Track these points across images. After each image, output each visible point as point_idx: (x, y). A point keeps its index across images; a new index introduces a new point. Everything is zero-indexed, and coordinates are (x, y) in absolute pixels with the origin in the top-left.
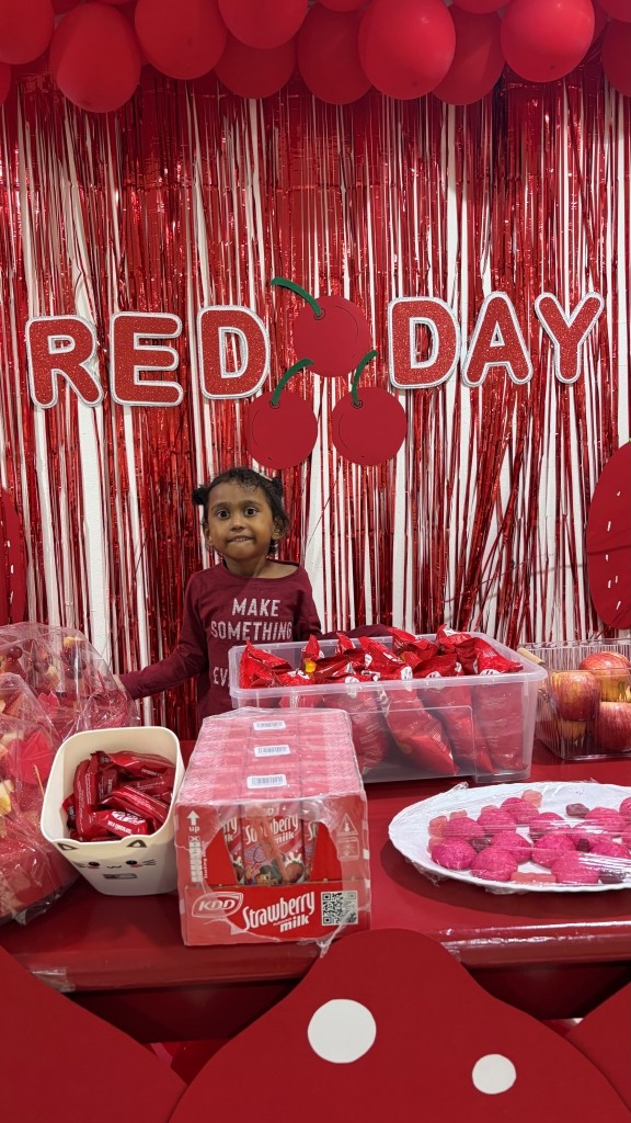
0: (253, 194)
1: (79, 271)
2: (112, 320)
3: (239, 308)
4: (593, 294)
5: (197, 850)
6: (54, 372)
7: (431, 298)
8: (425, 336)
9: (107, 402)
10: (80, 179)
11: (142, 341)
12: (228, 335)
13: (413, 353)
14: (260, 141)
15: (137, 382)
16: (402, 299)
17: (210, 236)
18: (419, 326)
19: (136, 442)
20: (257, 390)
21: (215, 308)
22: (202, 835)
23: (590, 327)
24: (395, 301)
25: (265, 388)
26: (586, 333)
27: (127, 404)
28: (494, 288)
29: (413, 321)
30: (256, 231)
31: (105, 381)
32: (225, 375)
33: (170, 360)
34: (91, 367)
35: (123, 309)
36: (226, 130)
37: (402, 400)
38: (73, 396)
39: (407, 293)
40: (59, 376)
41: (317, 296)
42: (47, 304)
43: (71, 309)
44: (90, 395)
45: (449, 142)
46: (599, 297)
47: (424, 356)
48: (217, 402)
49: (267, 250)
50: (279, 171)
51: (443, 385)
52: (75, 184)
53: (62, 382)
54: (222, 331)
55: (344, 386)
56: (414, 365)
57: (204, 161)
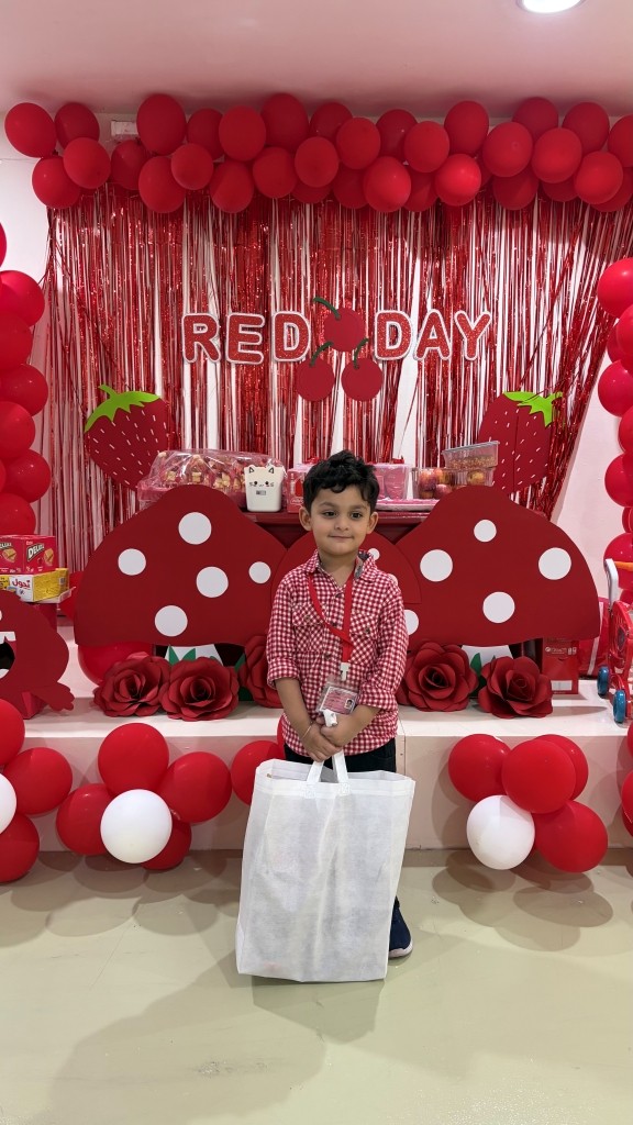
0: (306, 252)
1: (212, 289)
2: (229, 317)
3: (296, 313)
4: (486, 312)
6: (196, 343)
7: (399, 311)
8: (395, 331)
9: (223, 361)
10: (215, 242)
11: (244, 329)
12: (289, 327)
13: (388, 341)
14: (311, 224)
15: (240, 350)
16: (383, 311)
17: (282, 274)
19: (237, 382)
21: (283, 312)
22: (294, 480)
23: (485, 330)
24: (379, 312)
25: (307, 356)
26: (482, 333)
27: (233, 362)
28: (434, 306)
29: (388, 323)
30: (306, 271)
31: (223, 349)
32: (286, 349)
33: (257, 339)
34: (216, 342)
35: (234, 311)
36: (293, 217)
37: (380, 365)
38: (205, 356)
39: (385, 308)
41: (337, 307)
42: (194, 307)
43: (206, 309)
44: (214, 357)
47: (393, 342)
48: (282, 363)
49: (312, 282)
50: (320, 240)
51: (402, 359)
52: (212, 244)
53: (200, 348)
54: (286, 324)
55: (350, 357)
56: (388, 347)
57: (280, 234)
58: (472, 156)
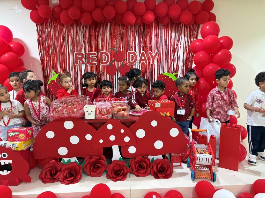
0: (108, 35)
2: (87, 53)
3: (106, 52)
5: (98, 111)
6: (78, 60)
7: (134, 52)
8: (133, 57)
9: (86, 65)
10: (83, 32)
11: (91, 56)
12: (104, 56)
13: (131, 59)
14: (109, 28)
15: (90, 62)
17: (102, 41)
18: (132, 55)
20: (108, 64)
21: (102, 52)
22: (98, 110)
23: (157, 56)
24: (128, 52)
26: (156, 57)
27: (89, 65)
28: (143, 50)
29: (131, 55)
31: (86, 62)
32: (103, 61)
33: (95, 59)
34: (84, 59)
35: (89, 51)
36: (104, 26)
38: (81, 64)
39: (130, 51)
40: (79, 61)
41: (117, 50)
42: (77, 50)
43: (81, 51)
44: (84, 63)
45: (137, 29)
46: (158, 52)
48: (103, 65)
49: (110, 43)
50: (112, 32)
51: (135, 64)
54: (103, 55)
55: (121, 64)
56: (131, 61)
57: (101, 30)
58: (152, 11)
